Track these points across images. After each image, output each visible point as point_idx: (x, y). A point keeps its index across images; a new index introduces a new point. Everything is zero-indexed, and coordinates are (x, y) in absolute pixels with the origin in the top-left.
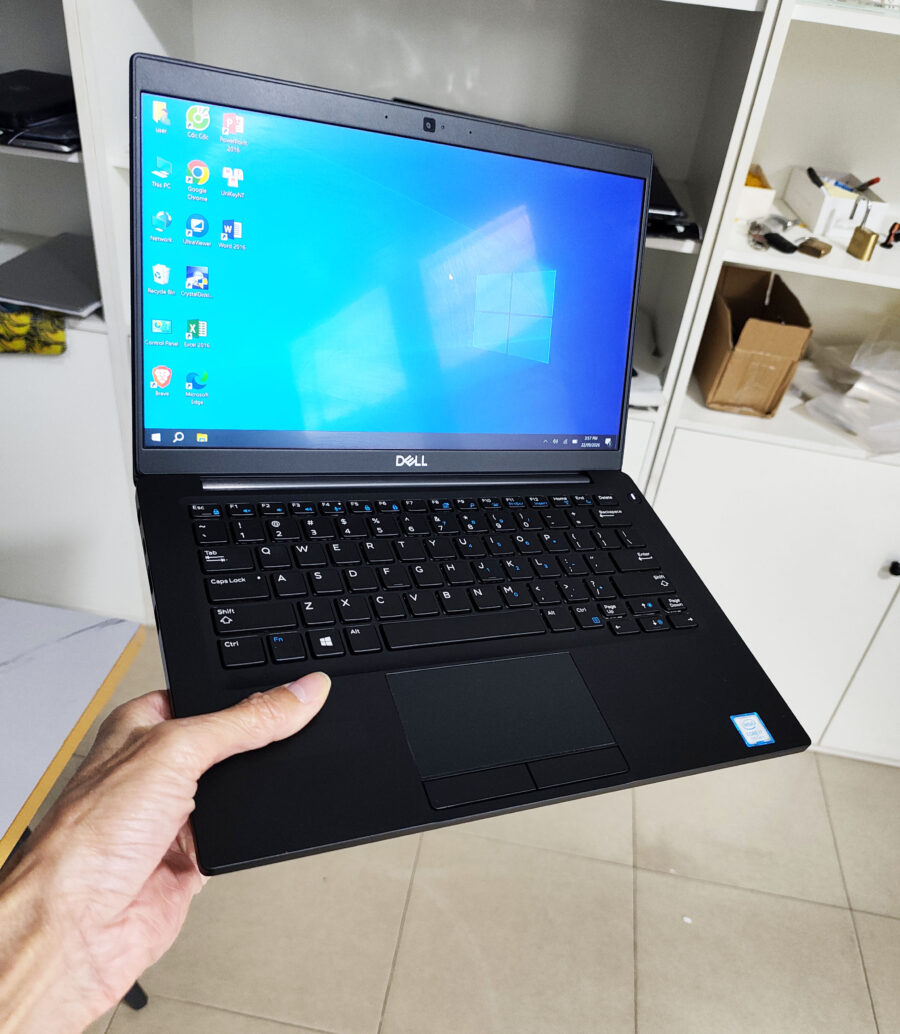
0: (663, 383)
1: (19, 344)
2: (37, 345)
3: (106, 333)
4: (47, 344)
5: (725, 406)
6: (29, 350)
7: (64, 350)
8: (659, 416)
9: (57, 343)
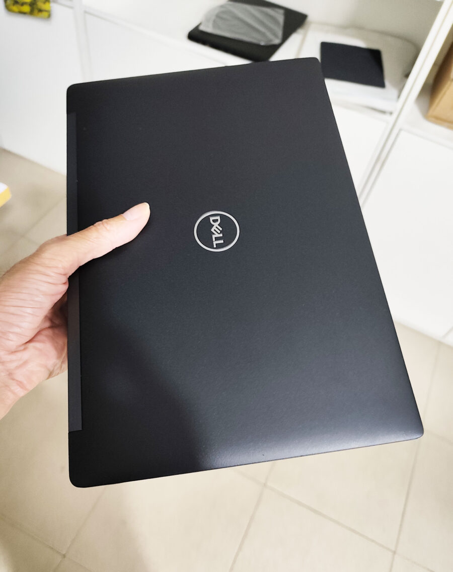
0: (399, 96)
1: (26, 9)
2: (36, 11)
3: (71, 8)
4: (40, 11)
5: (439, 120)
6: (31, 13)
7: (49, 16)
8: (391, 119)
9: (46, 11)
